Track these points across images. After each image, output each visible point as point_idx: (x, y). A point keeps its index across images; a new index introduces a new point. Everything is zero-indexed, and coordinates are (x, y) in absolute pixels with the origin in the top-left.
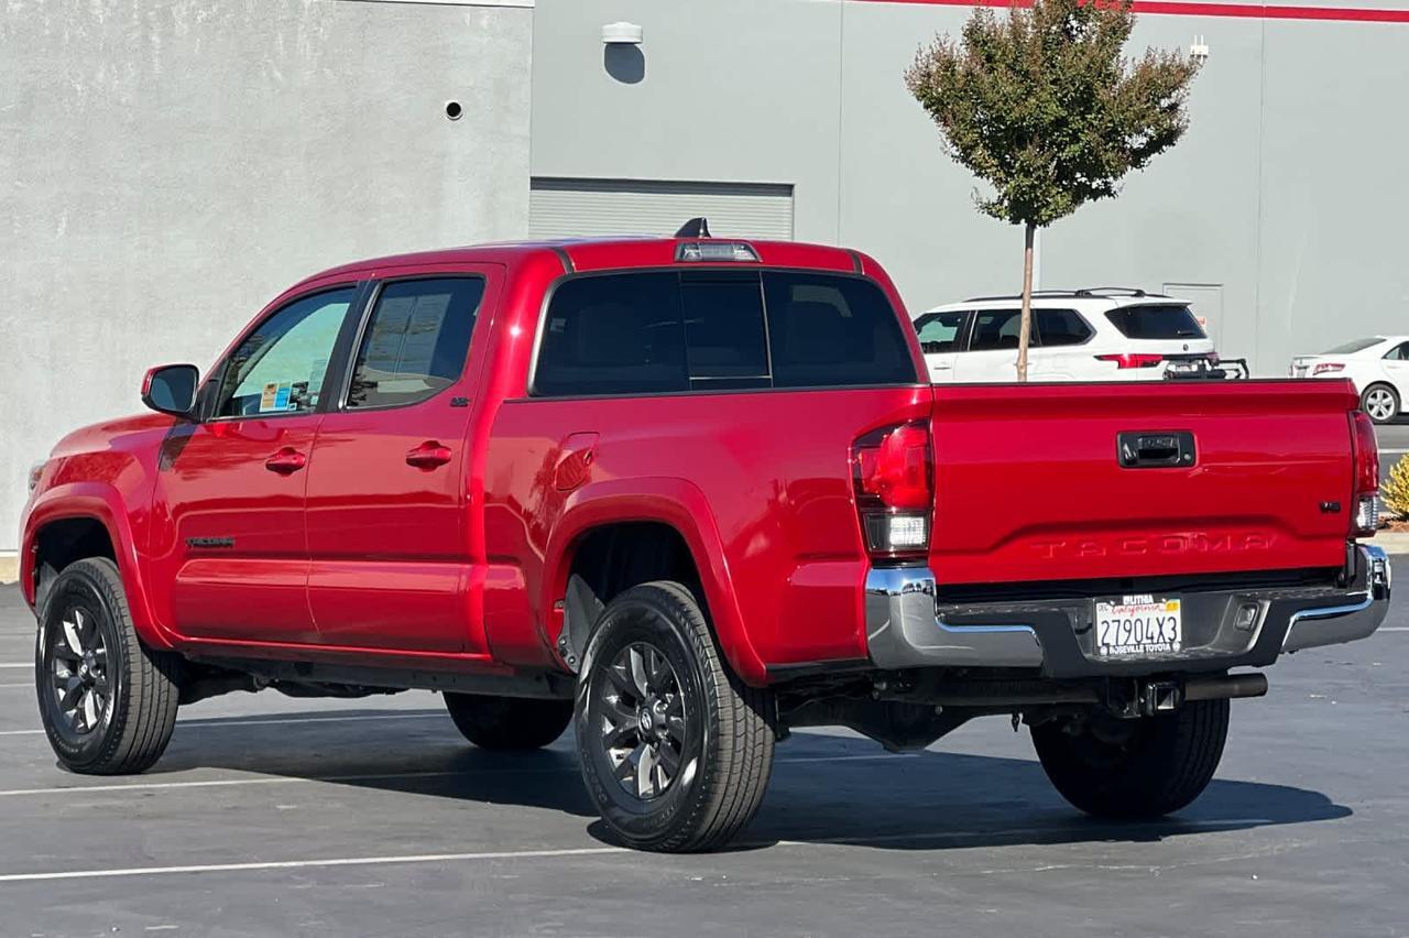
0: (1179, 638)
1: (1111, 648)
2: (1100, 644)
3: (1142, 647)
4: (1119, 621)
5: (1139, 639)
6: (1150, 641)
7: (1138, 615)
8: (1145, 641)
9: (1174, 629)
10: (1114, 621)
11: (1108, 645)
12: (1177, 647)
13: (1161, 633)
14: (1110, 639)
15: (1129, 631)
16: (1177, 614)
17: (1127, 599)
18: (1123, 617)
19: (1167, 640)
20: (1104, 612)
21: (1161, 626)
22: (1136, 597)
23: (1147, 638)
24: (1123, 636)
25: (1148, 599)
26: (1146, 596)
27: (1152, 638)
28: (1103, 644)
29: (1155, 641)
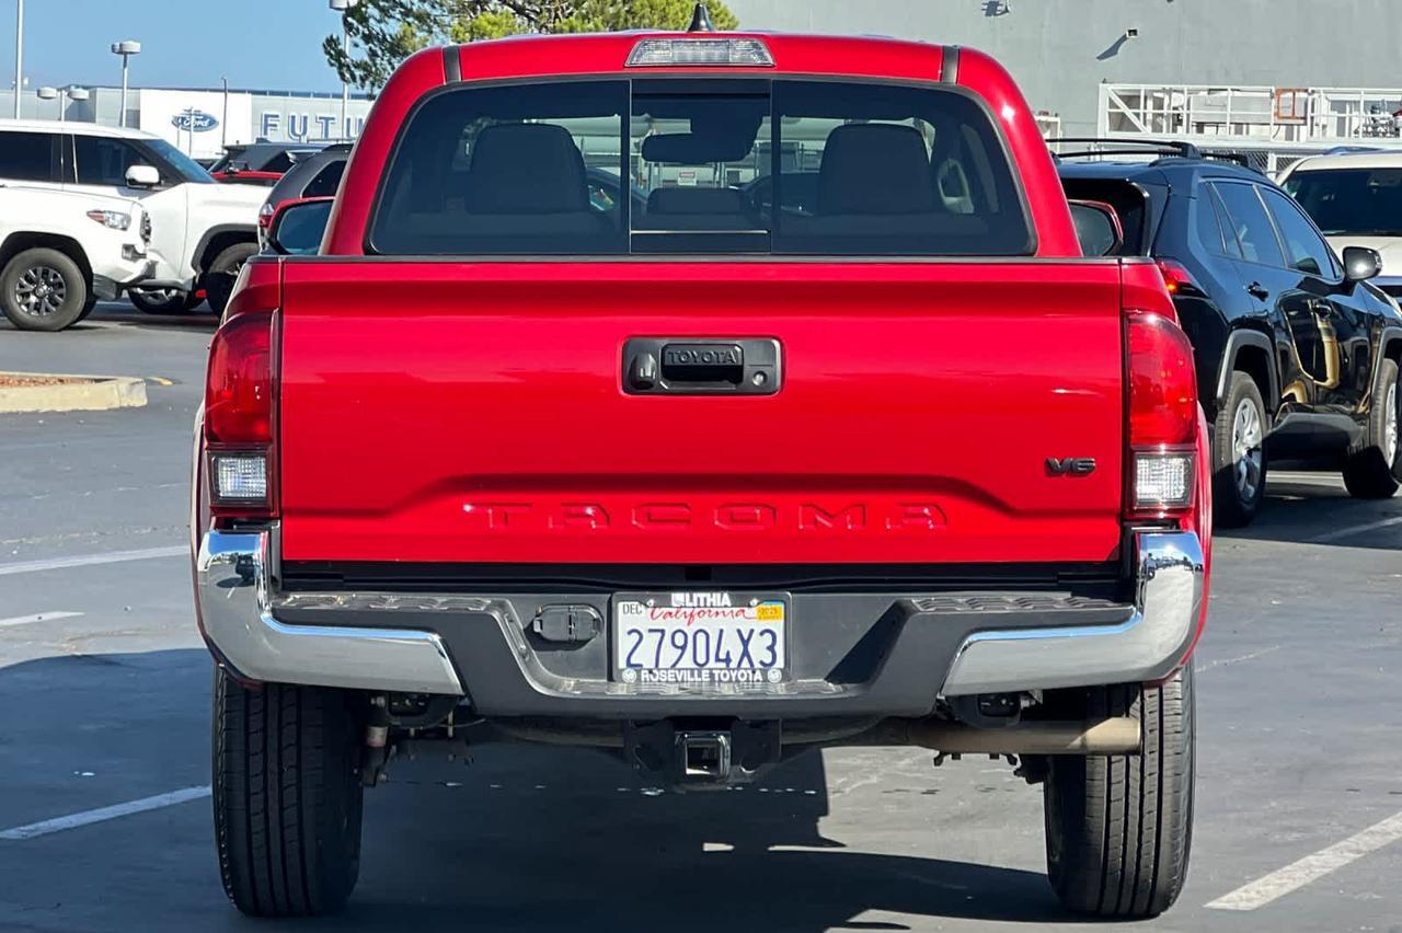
0: (780, 663)
1: (645, 675)
2: (622, 664)
3: (705, 673)
4: (663, 631)
5: (701, 659)
6: (723, 665)
7: (697, 624)
8: (712, 664)
9: (771, 648)
10: (651, 631)
11: (638, 667)
12: (774, 675)
13: (746, 653)
14: (644, 657)
15: (683, 648)
16: (778, 626)
17: (678, 598)
18: (670, 626)
19: (757, 665)
20: (632, 616)
21: (745, 643)
22: (696, 595)
23: (718, 660)
24: (669, 655)
25: (721, 599)
26: (717, 595)
27: (728, 660)
28: (629, 664)
29: (733, 665)
